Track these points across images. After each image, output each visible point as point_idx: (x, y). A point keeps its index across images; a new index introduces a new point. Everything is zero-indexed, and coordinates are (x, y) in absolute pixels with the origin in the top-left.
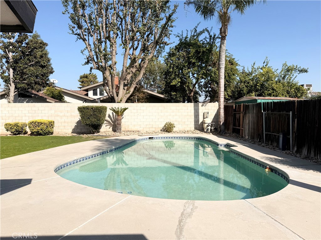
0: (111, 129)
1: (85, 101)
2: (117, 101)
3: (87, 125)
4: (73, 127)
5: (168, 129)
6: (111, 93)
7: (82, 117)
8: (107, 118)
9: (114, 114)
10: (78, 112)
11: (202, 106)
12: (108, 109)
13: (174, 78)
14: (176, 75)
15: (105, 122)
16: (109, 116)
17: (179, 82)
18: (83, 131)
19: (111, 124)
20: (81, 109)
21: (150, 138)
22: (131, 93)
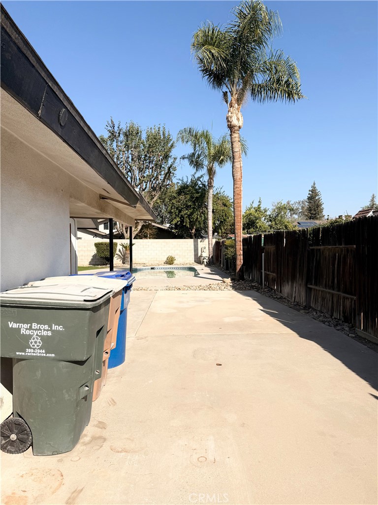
0: (121, 262)
1: (95, 235)
2: (126, 238)
3: (101, 257)
4: (90, 260)
5: (170, 261)
6: (121, 231)
7: (98, 251)
8: (118, 252)
9: (124, 249)
10: (95, 247)
11: (201, 242)
12: (118, 245)
13: (175, 218)
14: (176, 215)
15: (116, 256)
16: (120, 251)
17: (178, 221)
18: (97, 263)
19: (121, 257)
20: (97, 245)
21: (152, 268)
22: (138, 230)
